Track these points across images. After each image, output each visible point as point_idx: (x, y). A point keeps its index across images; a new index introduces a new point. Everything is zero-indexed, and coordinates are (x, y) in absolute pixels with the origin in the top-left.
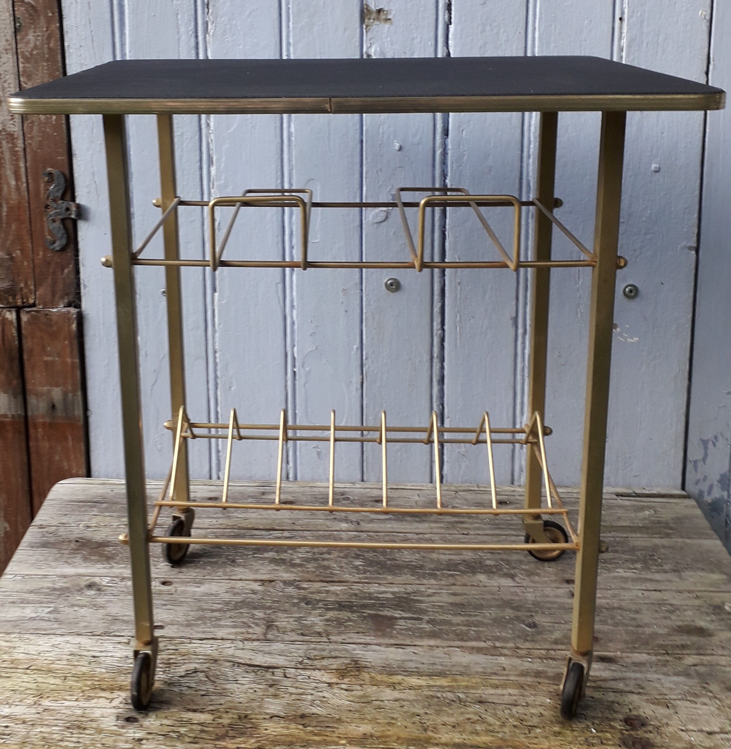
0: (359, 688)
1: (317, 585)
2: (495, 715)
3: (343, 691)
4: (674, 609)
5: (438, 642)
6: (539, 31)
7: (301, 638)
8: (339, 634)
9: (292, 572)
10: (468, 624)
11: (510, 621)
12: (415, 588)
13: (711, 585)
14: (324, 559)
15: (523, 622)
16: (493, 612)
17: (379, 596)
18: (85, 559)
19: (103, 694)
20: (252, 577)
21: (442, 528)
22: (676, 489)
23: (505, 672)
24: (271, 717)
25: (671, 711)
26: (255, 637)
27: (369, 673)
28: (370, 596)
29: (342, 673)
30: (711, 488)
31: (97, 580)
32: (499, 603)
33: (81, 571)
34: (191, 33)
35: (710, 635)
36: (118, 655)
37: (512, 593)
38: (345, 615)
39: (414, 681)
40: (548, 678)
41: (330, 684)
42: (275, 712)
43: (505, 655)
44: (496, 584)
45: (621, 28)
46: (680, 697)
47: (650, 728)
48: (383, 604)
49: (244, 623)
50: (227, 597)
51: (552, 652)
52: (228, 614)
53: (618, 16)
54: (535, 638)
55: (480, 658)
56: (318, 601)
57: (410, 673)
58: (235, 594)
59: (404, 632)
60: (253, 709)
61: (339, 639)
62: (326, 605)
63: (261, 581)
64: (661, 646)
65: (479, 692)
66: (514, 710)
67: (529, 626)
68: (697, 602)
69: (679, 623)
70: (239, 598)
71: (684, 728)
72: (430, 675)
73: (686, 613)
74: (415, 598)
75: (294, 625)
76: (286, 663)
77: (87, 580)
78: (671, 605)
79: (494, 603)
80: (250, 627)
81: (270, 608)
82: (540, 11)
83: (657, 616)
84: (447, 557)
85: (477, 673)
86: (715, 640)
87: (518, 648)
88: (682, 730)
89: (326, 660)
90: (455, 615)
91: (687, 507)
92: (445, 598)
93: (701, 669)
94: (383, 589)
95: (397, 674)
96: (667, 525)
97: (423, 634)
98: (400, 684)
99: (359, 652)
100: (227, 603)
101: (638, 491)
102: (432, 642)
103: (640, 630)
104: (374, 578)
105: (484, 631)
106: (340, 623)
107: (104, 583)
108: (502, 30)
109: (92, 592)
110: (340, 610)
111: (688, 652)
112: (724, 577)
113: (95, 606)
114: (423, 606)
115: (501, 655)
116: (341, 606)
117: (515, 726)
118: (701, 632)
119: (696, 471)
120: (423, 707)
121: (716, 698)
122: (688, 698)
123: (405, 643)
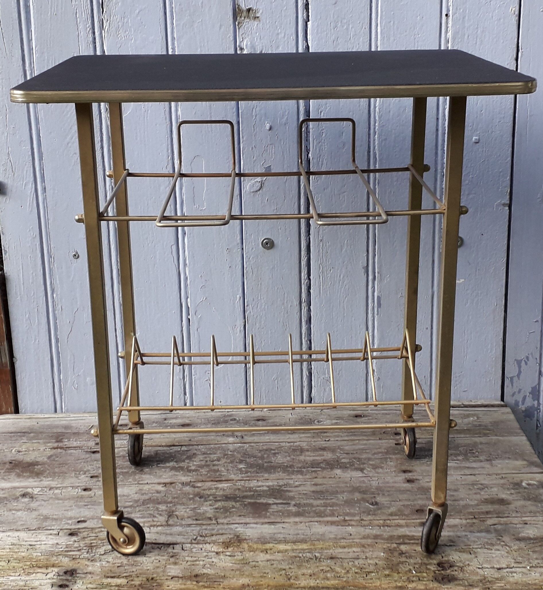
0: (240, 554)
1: (209, 484)
2: (342, 566)
3: (227, 557)
4: (484, 487)
5: (301, 519)
6: (381, 26)
7: (195, 522)
8: (225, 517)
9: (188, 476)
10: (326, 505)
11: (358, 501)
12: (285, 482)
13: (514, 469)
14: (214, 465)
15: (368, 502)
16: (345, 496)
17: (258, 489)
18: (19, 476)
19: (39, 570)
20: (157, 481)
21: (309, 437)
22: (497, 400)
23: (352, 537)
24: (172, 578)
25: (473, 556)
26: (159, 523)
27: (247, 543)
28: (250, 489)
29: (227, 545)
30: (524, 398)
31: (29, 490)
32: (350, 489)
33: (16, 484)
34: (88, 29)
35: (509, 504)
36: (50, 543)
37: (360, 482)
38: (230, 504)
39: (282, 547)
40: (384, 539)
41: (217, 553)
42: (176, 574)
43: (352, 525)
44: (349, 476)
45: (447, 23)
46: (480, 546)
47: (456, 568)
48: (260, 495)
49: (150, 514)
50: (136, 497)
51: (388, 522)
52: (137, 509)
53: (444, 13)
54: (376, 513)
55: (334, 529)
56: (209, 496)
57: (280, 542)
58: (143, 494)
59: (276, 513)
60: (158, 573)
61: (225, 521)
62: (216, 498)
63: (164, 483)
64: (471, 513)
65: (331, 551)
66: (356, 563)
67: (372, 504)
68: (502, 481)
69: (487, 497)
70: (146, 497)
71: (481, 567)
72: (294, 542)
73: (493, 489)
74: (285, 489)
75: (191, 513)
76: (183, 541)
77: (22, 491)
78: (481, 484)
79: (346, 489)
80: (154, 517)
81: (171, 502)
82: (381, 10)
83: (471, 492)
84: (312, 458)
85: (330, 539)
86: (512, 507)
87: (362, 520)
88: (479, 568)
89: (214, 536)
90: (315, 499)
91: (503, 413)
92: (309, 488)
93: (499, 527)
94: (260, 484)
95: (269, 543)
96: (486, 428)
97: (290, 514)
98: (271, 549)
99: (240, 529)
100: (136, 501)
101: (466, 403)
102: (297, 519)
103: (456, 503)
104: (253, 477)
105: (337, 510)
106: (226, 510)
107: (36, 493)
108: (351, 26)
109: (26, 500)
110: (227, 501)
111: (490, 516)
112: (525, 463)
113: (29, 509)
114: (291, 494)
115: (349, 525)
116: (227, 498)
117: (356, 573)
118: (502, 502)
119: (512, 385)
120: (289, 564)
121: (506, 545)
122: (486, 547)
123: (276, 521)
